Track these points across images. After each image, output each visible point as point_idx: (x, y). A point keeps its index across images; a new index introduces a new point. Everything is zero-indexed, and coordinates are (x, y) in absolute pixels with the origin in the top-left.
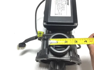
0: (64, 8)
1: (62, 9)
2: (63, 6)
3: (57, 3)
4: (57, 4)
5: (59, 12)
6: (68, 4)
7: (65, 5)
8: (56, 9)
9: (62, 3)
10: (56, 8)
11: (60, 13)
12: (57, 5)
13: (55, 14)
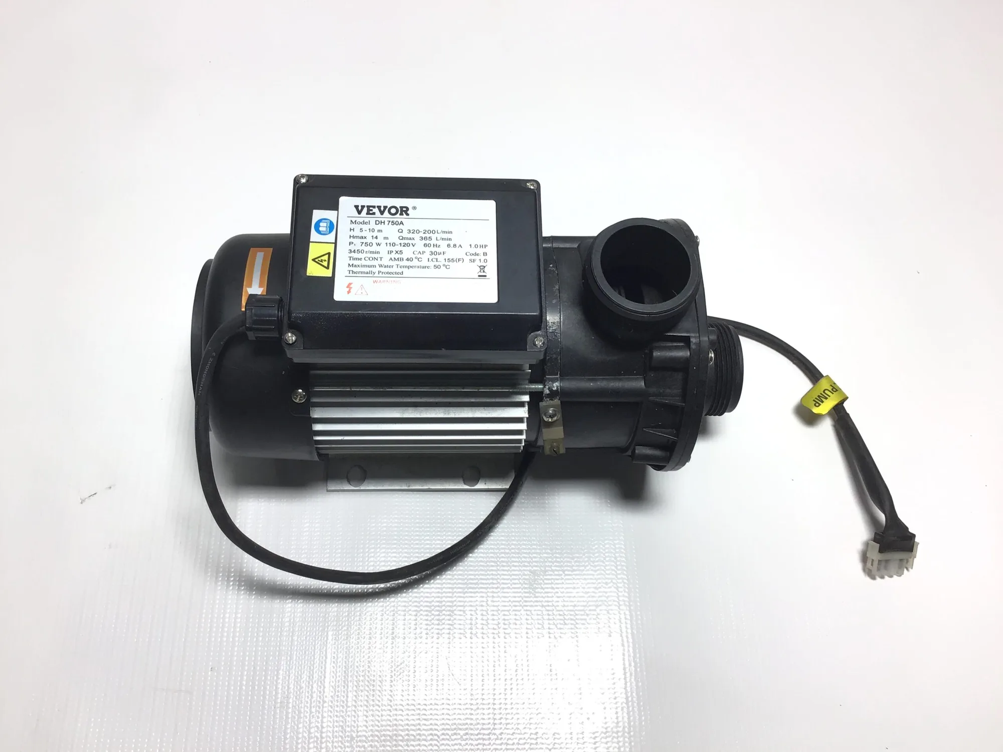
0: (433, 232)
1: (444, 244)
2: (421, 234)
3: (395, 269)
4: (400, 270)
5: (467, 258)
6: (404, 211)
7: (405, 228)
8: (443, 272)
9: (394, 245)
10: (432, 272)
11: (473, 251)
12: (408, 267)
13: (482, 281)
